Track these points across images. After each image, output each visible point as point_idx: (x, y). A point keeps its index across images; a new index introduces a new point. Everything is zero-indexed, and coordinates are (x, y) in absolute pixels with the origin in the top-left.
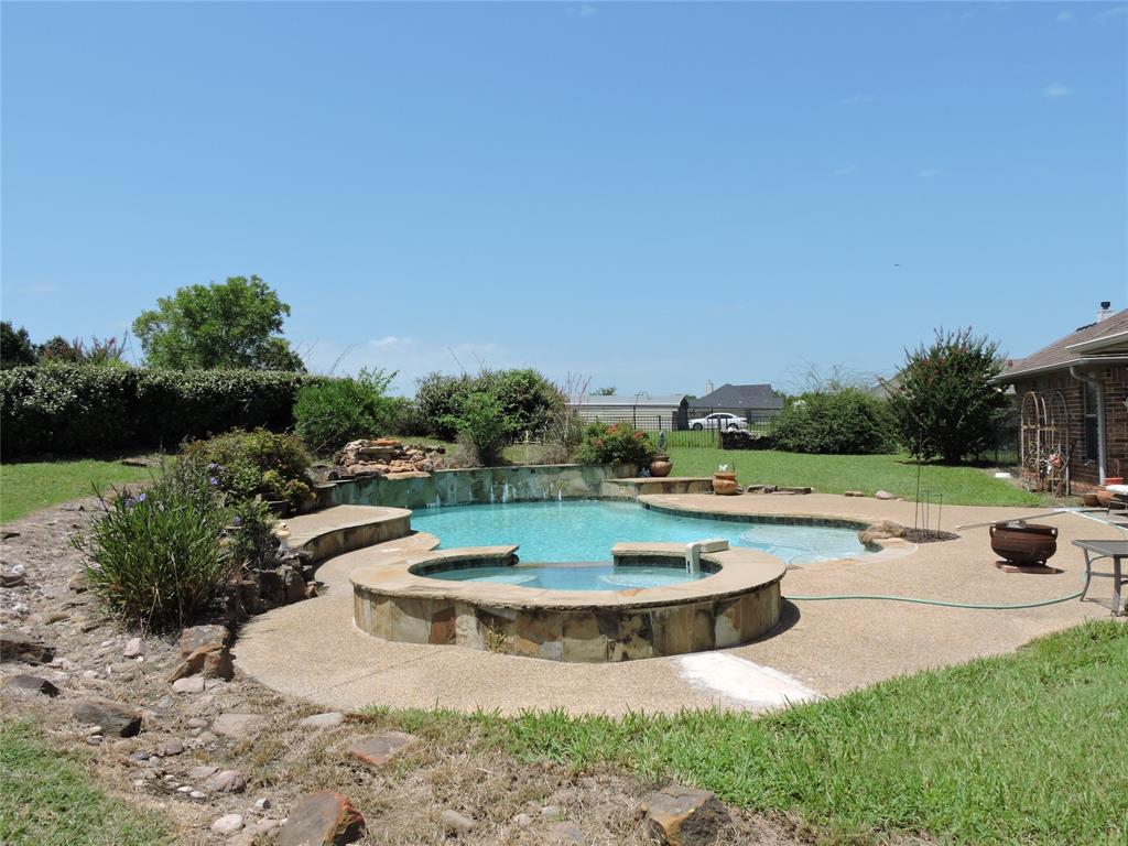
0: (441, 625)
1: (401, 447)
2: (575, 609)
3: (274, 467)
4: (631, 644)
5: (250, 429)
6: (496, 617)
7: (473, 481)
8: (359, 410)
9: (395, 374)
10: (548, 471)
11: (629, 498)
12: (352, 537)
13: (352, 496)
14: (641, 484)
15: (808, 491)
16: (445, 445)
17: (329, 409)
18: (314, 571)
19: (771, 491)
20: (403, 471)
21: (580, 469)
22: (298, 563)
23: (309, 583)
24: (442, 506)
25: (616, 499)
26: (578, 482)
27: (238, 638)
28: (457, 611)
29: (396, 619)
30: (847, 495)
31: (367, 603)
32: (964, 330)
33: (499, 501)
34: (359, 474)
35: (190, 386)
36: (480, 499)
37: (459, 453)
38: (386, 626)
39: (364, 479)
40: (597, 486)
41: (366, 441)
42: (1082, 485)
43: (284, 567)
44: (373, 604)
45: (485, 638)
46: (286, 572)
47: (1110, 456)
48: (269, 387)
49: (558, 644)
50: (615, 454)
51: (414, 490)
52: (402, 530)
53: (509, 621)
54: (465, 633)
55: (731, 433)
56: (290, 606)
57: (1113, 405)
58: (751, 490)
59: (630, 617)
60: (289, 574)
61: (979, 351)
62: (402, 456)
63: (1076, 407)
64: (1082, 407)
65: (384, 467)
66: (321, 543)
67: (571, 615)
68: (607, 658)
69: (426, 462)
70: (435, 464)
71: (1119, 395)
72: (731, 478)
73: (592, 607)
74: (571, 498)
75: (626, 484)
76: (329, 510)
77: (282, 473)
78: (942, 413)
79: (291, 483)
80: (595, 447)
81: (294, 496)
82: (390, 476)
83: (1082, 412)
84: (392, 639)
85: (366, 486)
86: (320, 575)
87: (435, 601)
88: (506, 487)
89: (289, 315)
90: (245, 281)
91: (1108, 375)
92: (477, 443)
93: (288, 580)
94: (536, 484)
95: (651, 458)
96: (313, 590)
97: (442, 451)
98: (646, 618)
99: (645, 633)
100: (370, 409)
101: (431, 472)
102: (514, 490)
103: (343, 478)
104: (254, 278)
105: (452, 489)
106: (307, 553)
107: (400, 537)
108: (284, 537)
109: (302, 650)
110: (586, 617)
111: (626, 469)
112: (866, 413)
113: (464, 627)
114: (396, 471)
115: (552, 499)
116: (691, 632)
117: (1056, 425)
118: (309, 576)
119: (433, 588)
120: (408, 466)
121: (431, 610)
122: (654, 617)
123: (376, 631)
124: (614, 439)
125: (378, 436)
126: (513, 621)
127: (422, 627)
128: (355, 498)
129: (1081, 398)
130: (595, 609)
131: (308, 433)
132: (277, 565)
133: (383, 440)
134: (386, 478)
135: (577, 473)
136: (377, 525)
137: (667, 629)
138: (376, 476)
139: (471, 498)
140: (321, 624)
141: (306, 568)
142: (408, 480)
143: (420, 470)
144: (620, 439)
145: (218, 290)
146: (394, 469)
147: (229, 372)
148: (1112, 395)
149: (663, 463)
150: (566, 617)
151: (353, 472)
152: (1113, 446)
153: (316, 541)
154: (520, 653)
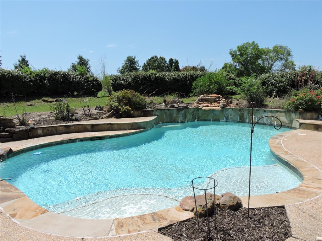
7: (240, 113)
10: (271, 112)
21: (285, 112)
24: (226, 121)
26: (284, 118)
33: (250, 122)
36: (242, 121)
39: (180, 108)
40: (291, 122)
41: (207, 95)
51: (215, 114)
77: (124, 104)
79: (126, 107)
81: (125, 111)
82: (203, 108)
85: (182, 111)
94: (265, 117)
102: (257, 119)
105: (231, 115)
111: (309, 114)
115: (272, 125)
120: (217, 105)
133: (213, 95)
135: (283, 114)
139: (238, 120)
142: (214, 110)
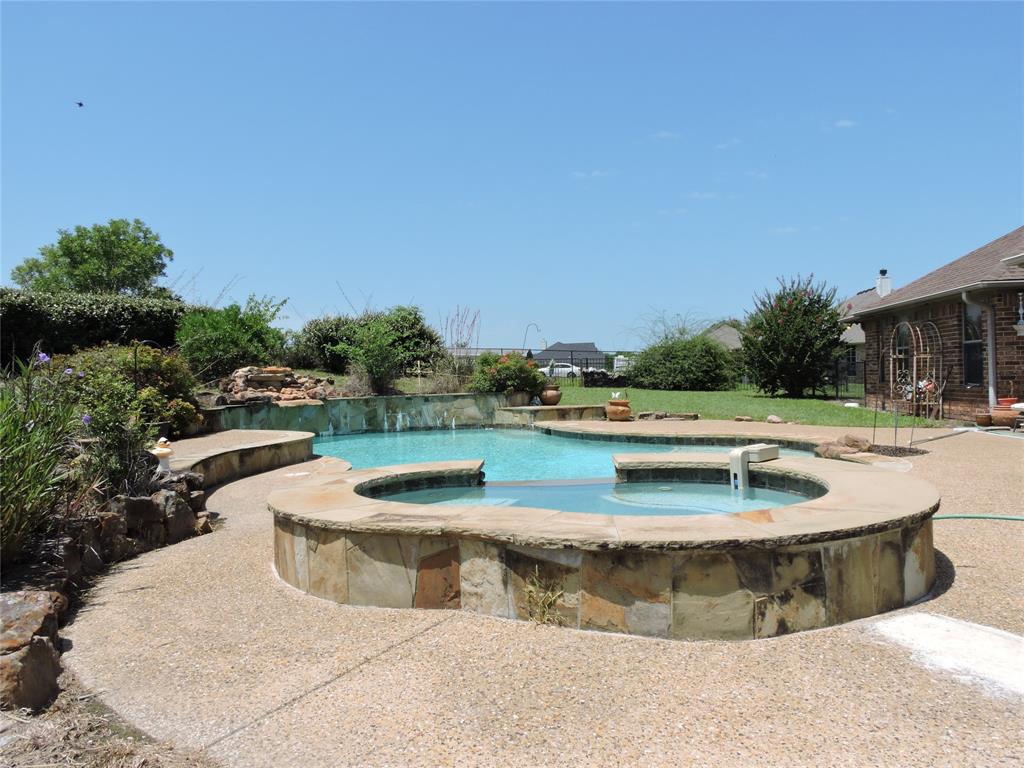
0: (434, 576)
1: (291, 375)
2: (700, 546)
3: (154, 385)
4: (793, 603)
5: (124, 343)
6: (541, 563)
7: (367, 409)
8: (247, 337)
9: (285, 301)
10: (442, 399)
11: (524, 425)
12: (249, 461)
13: (242, 422)
14: (537, 411)
15: (696, 417)
16: (333, 377)
17: (215, 335)
18: (205, 498)
19: (661, 417)
20: (294, 399)
21: (474, 397)
22: (184, 487)
23: (200, 514)
24: (335, 434)
25: (510, 427)
26: (471, 410)
27: (82, 605)
28: (463, 552)
29: (355, 569)
30: (738, 420)
31: (301, 543)
32: (805, 278)
33: (392, 430)
34: (250, 399)
35: (60, 309)
36: (373, 428)
37: (350, 384)
38: (335, 578)
39: (255, 404)
40: (491, 414)
41: (256, 368)
42: (960, 409)
43: (164, 492)
44: (313, 543)
45: (520, 599)
46: (167, 499)
47: (1001, 379)
48: (150, 314)
49: (662, 609)
50: (509, 383)
51: (306, 419)
52: (303, 454)
53: (569, 570)
54: (479, 590)
55: (592, 372)
56: (172, 548)
57: (1003, 329)
58: (642, 417)
59: (791, 557)
60: (171, 502)
61: (819, 297)
62: (294, 384)
63: (954, 334)
64: (960, 334)
65: (275, 395)
66: (212, 467)
67: (689, 559)
68: (753, 631)
69: (319, 389)
70: (327, 393)
71: (1009, 319)
72: (625, 405)
73: (730, 542)
74: (463, 427)
75: (521, 412)
76: (218, 434)
77: (163, 391)
78: (791, 351)
79: (173, 402)
80: (489, 377)
81: (177, 417)
82: (282, 404)
83: (961, 338)
84: (346, 601)
85: (258, 411)
86: (213, 503)
87: (424, 537)
88: (400, 416)
89: (172, 260)
90: (128, 224)
91: (999, 300)
92: (370, 372)
93: (170, 510)
94: (429, 413)
95: (543, 386)
96: (206, 523)
97: (331, 382)
98: (815, 559)
99: (814, 587)
100: (259, 336)
101: (324, 400)
102: (408, 419)
103: (232, 403)
104: (137, 221)
105: (345, 417)
106: (197, 475)
107: (303, 461)
108: (165, 456)
109: (193, 625)
110: (715, 560)
111: (519, 397)
112: (711, 354)
113: (477, 580)
114: (286, 398)
115: (445, 428)
116: (875, 580)
117: (931, 353)
118: (198, 505)
119: (414, 517)
120: (300, 394)
121: (415, 552)
122: (828, 558)
123: (317, 586)
124: (508, 368)
125: (266, 364)
126: (577, 570)
127: (400, 579)
128: (245, 424)
129: (959, 325)
130: (734, 545)
131: (192, 361)
132: (155, 489)
133: (274, 368)
134: (277, 405)
135: (470, 401)
136: (278, 446)
137: (844, 578)
138: (267, 402)
139: (365, 427)
140: (222, 576)
141: (195, 494)
142: (300, 408)
143: (312, 398)
144: (513, 368)
145: (98, 230)
146: (286, 396)
147: (106, 296)
148: (1003, 319)
149: (554, 392)
150: (679, 562)
151: (243, 397)
152: (1005, 368)
153: (205, 463)
154: (588, 625)
